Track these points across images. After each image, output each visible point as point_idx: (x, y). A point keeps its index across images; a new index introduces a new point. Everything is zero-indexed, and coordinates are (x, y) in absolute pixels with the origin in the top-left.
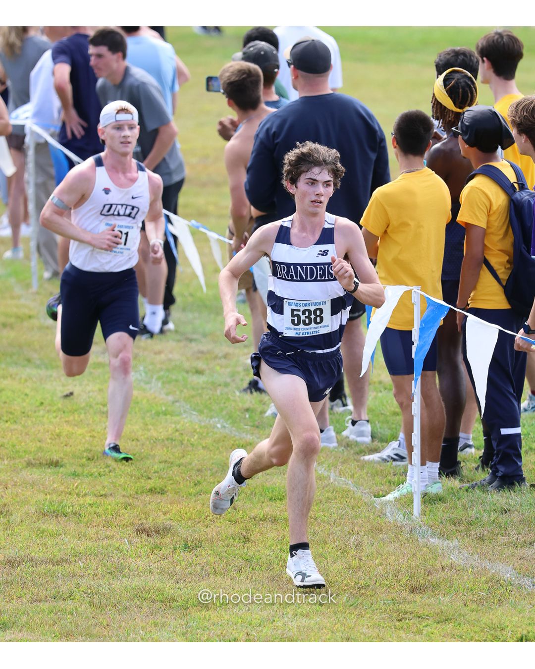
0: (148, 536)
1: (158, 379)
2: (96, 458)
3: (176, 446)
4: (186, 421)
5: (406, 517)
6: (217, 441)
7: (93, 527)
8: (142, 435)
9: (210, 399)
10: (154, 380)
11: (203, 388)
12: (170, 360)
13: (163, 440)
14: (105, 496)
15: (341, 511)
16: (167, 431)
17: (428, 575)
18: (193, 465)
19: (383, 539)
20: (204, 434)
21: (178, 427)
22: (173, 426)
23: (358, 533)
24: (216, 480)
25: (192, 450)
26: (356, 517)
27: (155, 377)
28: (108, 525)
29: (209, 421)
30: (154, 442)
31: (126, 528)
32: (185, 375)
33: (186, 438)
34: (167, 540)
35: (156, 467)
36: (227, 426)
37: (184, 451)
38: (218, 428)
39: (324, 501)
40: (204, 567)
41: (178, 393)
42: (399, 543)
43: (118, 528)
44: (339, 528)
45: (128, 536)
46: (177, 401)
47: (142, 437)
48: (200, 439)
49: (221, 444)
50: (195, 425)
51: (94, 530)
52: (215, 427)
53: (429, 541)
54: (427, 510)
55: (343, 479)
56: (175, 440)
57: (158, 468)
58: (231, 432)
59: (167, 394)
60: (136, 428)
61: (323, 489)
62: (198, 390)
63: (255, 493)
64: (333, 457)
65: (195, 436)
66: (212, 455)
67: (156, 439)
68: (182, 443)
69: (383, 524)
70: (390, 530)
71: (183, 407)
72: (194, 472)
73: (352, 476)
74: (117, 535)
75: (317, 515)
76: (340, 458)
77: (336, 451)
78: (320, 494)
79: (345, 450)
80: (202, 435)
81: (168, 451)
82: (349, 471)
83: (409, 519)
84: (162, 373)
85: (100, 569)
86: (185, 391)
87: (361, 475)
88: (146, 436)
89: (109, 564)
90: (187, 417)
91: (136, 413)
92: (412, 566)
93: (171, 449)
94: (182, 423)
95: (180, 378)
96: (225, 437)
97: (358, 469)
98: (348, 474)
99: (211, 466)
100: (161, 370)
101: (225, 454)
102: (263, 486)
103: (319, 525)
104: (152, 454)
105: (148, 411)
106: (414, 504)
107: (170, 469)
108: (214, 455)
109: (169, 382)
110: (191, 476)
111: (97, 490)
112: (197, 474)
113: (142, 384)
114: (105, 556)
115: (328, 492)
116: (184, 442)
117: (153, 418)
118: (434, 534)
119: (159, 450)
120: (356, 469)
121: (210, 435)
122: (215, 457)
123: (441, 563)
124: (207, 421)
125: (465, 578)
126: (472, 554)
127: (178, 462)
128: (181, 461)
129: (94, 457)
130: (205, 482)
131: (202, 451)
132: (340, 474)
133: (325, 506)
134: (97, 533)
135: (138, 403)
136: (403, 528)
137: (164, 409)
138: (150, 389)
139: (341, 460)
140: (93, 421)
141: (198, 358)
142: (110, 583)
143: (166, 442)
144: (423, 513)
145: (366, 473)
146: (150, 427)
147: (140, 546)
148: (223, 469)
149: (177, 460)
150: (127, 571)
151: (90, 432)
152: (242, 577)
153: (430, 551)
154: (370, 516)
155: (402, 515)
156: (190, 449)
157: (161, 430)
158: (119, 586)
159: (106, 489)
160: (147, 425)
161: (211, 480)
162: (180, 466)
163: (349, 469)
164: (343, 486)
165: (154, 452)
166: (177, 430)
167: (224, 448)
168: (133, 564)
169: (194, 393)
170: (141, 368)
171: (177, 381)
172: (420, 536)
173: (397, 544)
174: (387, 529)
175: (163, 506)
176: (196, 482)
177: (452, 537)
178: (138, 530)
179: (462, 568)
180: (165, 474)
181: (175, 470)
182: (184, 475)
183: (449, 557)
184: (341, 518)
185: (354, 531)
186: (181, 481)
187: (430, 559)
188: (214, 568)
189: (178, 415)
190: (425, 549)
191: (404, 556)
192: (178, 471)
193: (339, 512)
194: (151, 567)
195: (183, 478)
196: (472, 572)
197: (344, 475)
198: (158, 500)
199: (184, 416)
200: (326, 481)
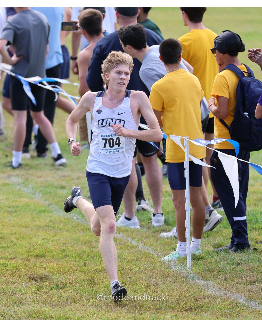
0: (36, 281)
1: (40, 192)
2: (5, 237)
3: (50, 230)
4: (56, 215)
5: (183, 268)
6: (74, 227)
7: (4, 277)
8: (31, 224)
10: (37, 192)
11: (65, 197)
12: (46, 181)
13: (43, 227)
14: (11, 259)
16: (46, 221)
17: (196, 301)
18: (61, 240)
19: (169, 281)
20: (67, 223)
21: (52, 219)
22: (49, 218)
23: (155, 278)
24: (74, 249)
25: (60, 232)
26: (154, 268)
28: (12, 275)
29: (70, 215)
30: (38, 228)
31: (23, 277)
32: (55, 189)
33: (56, 225)
34: (47, 283)
35: (39, 242)
36: (79, 218)
37: (55, 233)
38: (74, 219)
39: (136, 260)
40: (68, 298)
41: (51, 199)
42: (179, 283)
43: (19, 277)
44: (144, 275)
45: (24, 281)
46: (51, 204)
47: (32, 225)
48: (65, 226)
49: (76, 228)
50: (61, 218)
51: (5, 279)
53: (196, 281)
54: (195, 264)
55: (146, 247)
56: (50, 227)
57: (41, 242)
58: (82, 221)
59: (45, 201)
61: (135, 253)
62: (62, 198)
63: (96, 256)
64: (140, 235)
65: (61, 224)
66: (71, 235)
67: (39, 226)
68: (54, 228)
69: (170, 273)
70: (174, 276)
71: (54, 207)
72: (62, 245)
73: (152, 245)
74: (18, 281)
75: (132, 268)
77: (142, 231)
78: (133, 256)
79: (147, 231)
80: (65, 223)
81: (46, 233)
82: (150, 243)
84: (42, 189)
85: (9, 301)
86: (55, 198)
87: (156, 244)
88: (33, 224)
89: (14, 298)
90: (57, 213)
91: (27, 211)
92: (186, 296)
93: (48, 232)
94: (54, 217)
95: (53, 191)
96: (79, 224)
97: (154, 241)
99: (71, 241)
100: (41, 187)
101: (79, 234)
103: (133, 273)
104: (37, 234)
105: (34, 210)
106: (187, 260)
107: (48, 243)
108: (73, 234)
109: (46, 194)
110: (60, 247)
111: (6, 256)
112: (63, 246)
113: (31, 195)
114: (11, 293)
115: (138, 255)
116: (55, 227)
117: (37, 214)
118: (199, 277)
119: (41, 232)
120: (153, 241)
121: (70, 223)
122: (73, 236)
123: (203, 294)
124: (68, 216)
125: (217, 302)
126: (221, 289)
127: (52, 239)
128: (54, 238)
129: (4, 237)
130: (68, 250)
131: (66, 232)
132: (145, 245)
133: (136, 263)
134: (7, 280)
135: (28, 206)
136: (181, 275)
137: (43, 209)
138: (35, 198)
139: (145, 236)
140: (4, 217)
141: (62, 180)
142: (14, 309)
143: (45, 228)
144: (192, 266)
145: (159, 243)
146: (36, 219)
147: (31, 287)
148: (78, 243)
149: (51, 238)
150: (24, 301)
151: (2, 223)
152: (90, 304)
153: (197, 287)
154: (162, 268)
155: (180, 267)
156: (59, 231)
157: (42, 221)
158: (20, 311)
159: (11, 255)
160: (34, 218)
161: (71, 249)
162: (53, 242)
163: (150, 241)
164: (147, 251)
165: (38, 233)
166: (51, 221)
167: (78, 230)
168: (27, 297)
169: (60, 199)
170: (30, 186)
171: (50, 193)
172: (191, 279)
173: (178, 284)
174: (172, 275)
175: (44, 264)
176: (63, 250)
177: (209, 279)
178: (30, 278)
179: (215, 296)
180: (45, 246)
181: (50, 243)
182: (55, 246)
183: (208, 291)
184: (145, 269)
185: (153, 277)
186: (54, 250)
187: (197, 292)
188: (74, 299)
189: (51, 212)
190: (194, 286)
191: (182, 290)
192: (52, 244)
193: (145, 266)
194: (38, 299)
195: (55, 248)
196: (221, 299)
197: (147, 245)
198: (41, 260)
199: (55, 213)
200: (136, 249)
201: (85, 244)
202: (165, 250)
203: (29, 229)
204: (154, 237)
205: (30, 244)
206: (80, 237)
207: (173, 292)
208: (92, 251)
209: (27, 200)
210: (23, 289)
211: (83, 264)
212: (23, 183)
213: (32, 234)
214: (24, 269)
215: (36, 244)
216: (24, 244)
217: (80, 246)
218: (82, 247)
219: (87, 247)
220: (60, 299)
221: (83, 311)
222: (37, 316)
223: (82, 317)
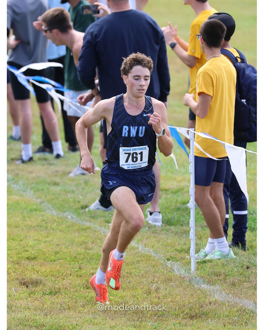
0: (27, 287)
1: (31, 189)
3: (43, 230)
4: (49, 214)
5: (187, 271)
6: (69, 227)
9: (63, 200)
10: (28, 190)
11: (59, 194)
12: (38, 177)
13: (35, 227)
15: (146, 269)
16: (37, 221)
17: (201, 308)
18: (54, 242)
19: (172, 286)
20: (61, 223)
21: (44, 218)
22: (41, 218)
23: (157, 282)
24: (68, 251)
25: (54, 232)
26: (155, 272)
27: (29, 188)
29: (63, 214)
30: (30, 228)
31: (13, 281)
32: (48, 186)
33: (49, 225)
35: (31, 243)
36: (74, 217)
37: (48, 233)
38: (69, 218)
39: (135, 263)
40: (62, 304)
41: (43, 197)
42: (183, 288)
44: (145, 279)
45: (14, 286)
46: (43, 202)
47: (22, 225)
48: (58, 225)
49: (71, 228)
50: (55, 217)
52: (67, 218)
53: (201, 286)
54: (200, 267)
55: (147, 249)
56: (42, 227)
57: (32, 244)
58: (77, 221)
59: (37, 198)
60: (18, 219)
61: (135, 255)
62: (56, 195)
63: (93, 259)
64: (140, 235)
65: (54, 223)
66: (66, 236)
67: (30, 226)
68: (46, 228)
69: (172, 276)
70: (177, 280)
71: (47, 206)
72: (55, 246)
73: (153, 247)
75: (131, 272)
76: (145, 236)
77: (142, 232)
78: (133, 258)
79: (148, 231)
81: (38, 233)
82: (151, 244)
83: (189, 273)
86: (48, 196)
88: (24, 224)
90: (49, 212)
91: (17, 210)
93: (40, 232)
94: (47, 216)
95: (45, 188)
96: (73, 224)
97: (156, 242)
98: (150, 246)
99: (65, 242)
100: (33, 183)
101: (73, 235)
102: (97, 254)
103: (133, 277)
105: (25, 209)
106: (191, 263)
108: (67, 235)
109: (38, 190)
110: (53, 249)
112: (56, 247)
113: (21, 192)
115: (138, 257)
116: (48, 227)
117: (28, 213)
118: (204, 282)
119: (33, 233)
121: (64, 223)
123: (209, 300)
124: (62, 215)
125: (224, 309)
126: (228, 294)
127: (44, 240)
128: (47, 239)
130: (62, 252)
131: (59, 233)
132: (145, 246)
133: (136, 266)
135: (18, 204)
136: (185, 279)
137: (35, 207)
138: (26, 195)
139: (145, 237)
141: (56, 176)
143: (37, 228)
144: (197, 269)
145: (161, 245)
147: (21, 292)
148: (73, 244)
150: (14, 308)
152: (86, 310)
153: (202, 292)
154: (164, 272)
155: (184, 271)
156: (52, 232)
157: (34, 220)
160: (25, 217)
161: (65, 251)
162: (45, 243)
163: (150, 242)
164: (147, 253)
165: (29, 234)
166: (43, 220)
167: (73, 231)
168: (18, 303)
169: (53, 197)
170: (21, 182)
171: (43, 190)
172: (195, 283)
173: (181, 289)
174: (175, 279)
175: (36, 267)
176: (56, 252)
177: (215, 284)
178: (20, 283)
179: (222, 302)
180: (37, 248)
181: (43, 245)
182: (48, 248)
183: (214, 296)
184: (146, 273)
185: (155, 281)
186: (47, 252)
187: (202, 298)
188: (68, 305)
189: (44, 211)
190: (199, 291)
191: (186, 296)
192: (44, 246)
193: (145, 269)
194: (29, 306)
195: (48, 249)
196: (228, 305)
197: (148, 246)
198: (33, 264)
199: (48, 211)
200: (136, 250)
201: (81, 246)
202: (168, 252)
203: (20, 229)
204: (156, 238)
205: (20, 245)
206: (75, 238)
207: (176, 297)
208: (88, 253)
209: (17, 197)
210: (12, 294)
211: (78, 268)
212: (13, 179)
213: (23, 234)
214: (14, 272)
215: (27, 246)
216: (14, 246)
217: (75, 248)
218: (77, 249)
219: (83, 249)
220: (53, 306)
221: (78, 319)
222: (28, 324)
223: (77, 325)
